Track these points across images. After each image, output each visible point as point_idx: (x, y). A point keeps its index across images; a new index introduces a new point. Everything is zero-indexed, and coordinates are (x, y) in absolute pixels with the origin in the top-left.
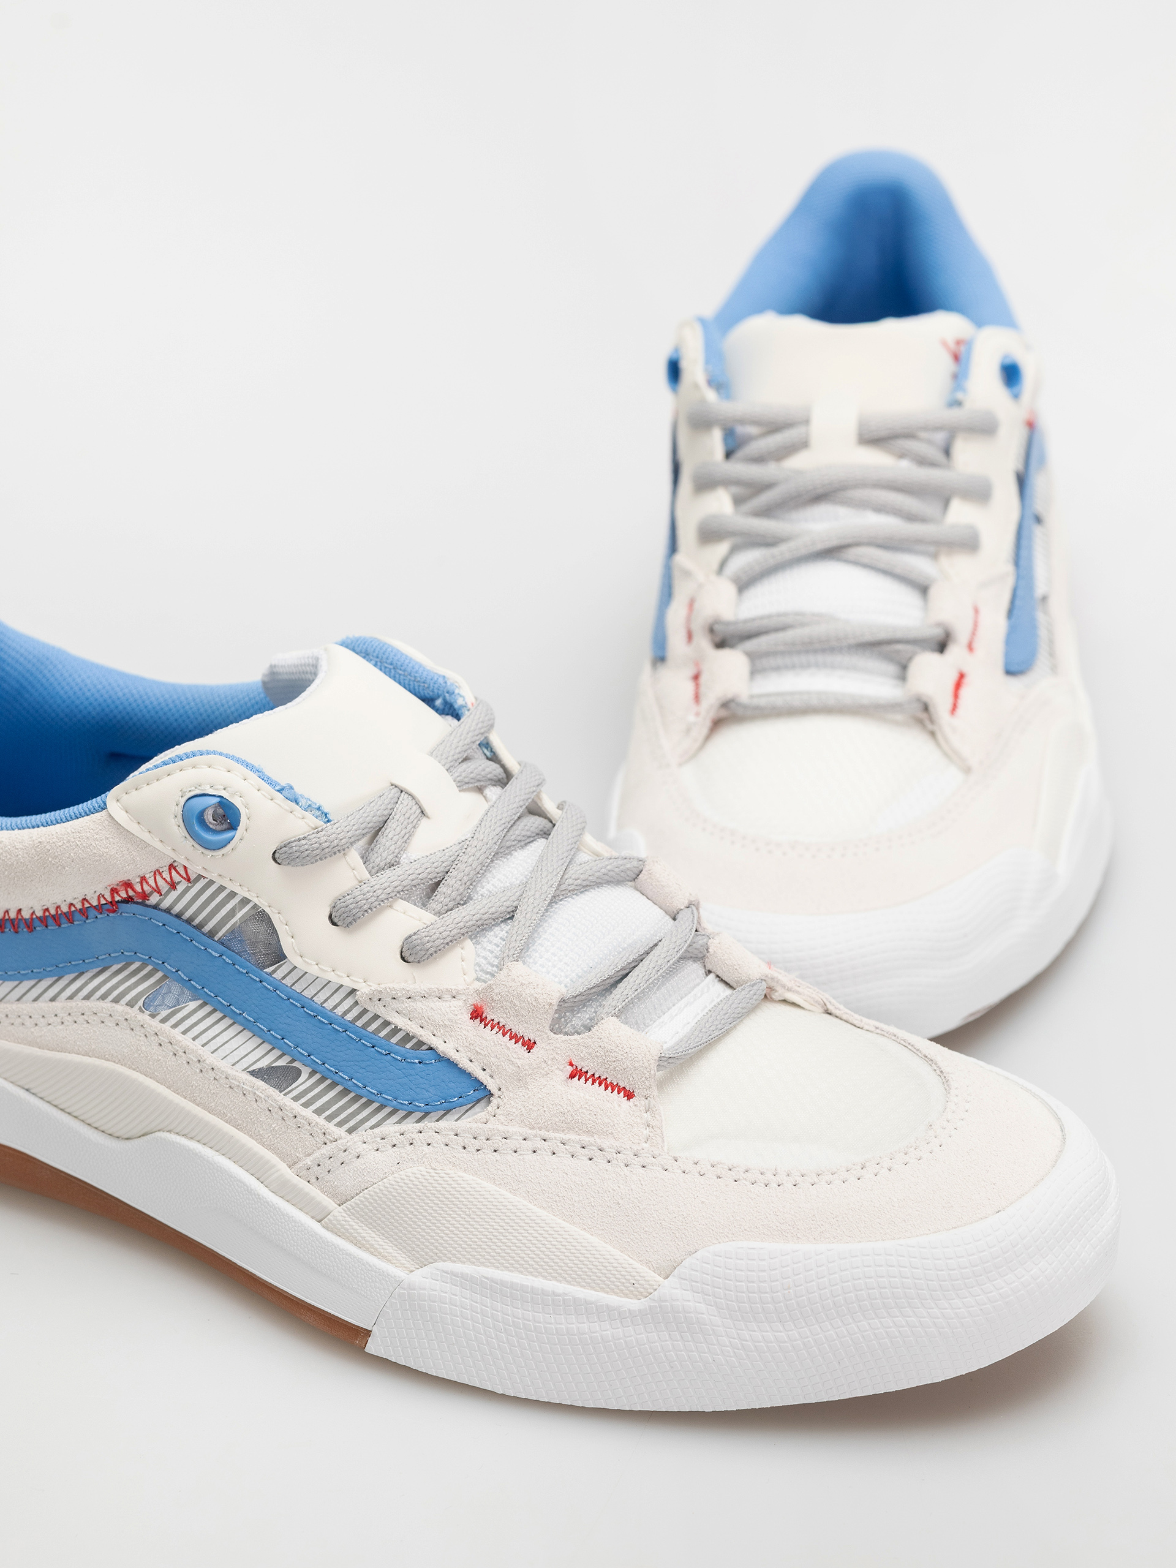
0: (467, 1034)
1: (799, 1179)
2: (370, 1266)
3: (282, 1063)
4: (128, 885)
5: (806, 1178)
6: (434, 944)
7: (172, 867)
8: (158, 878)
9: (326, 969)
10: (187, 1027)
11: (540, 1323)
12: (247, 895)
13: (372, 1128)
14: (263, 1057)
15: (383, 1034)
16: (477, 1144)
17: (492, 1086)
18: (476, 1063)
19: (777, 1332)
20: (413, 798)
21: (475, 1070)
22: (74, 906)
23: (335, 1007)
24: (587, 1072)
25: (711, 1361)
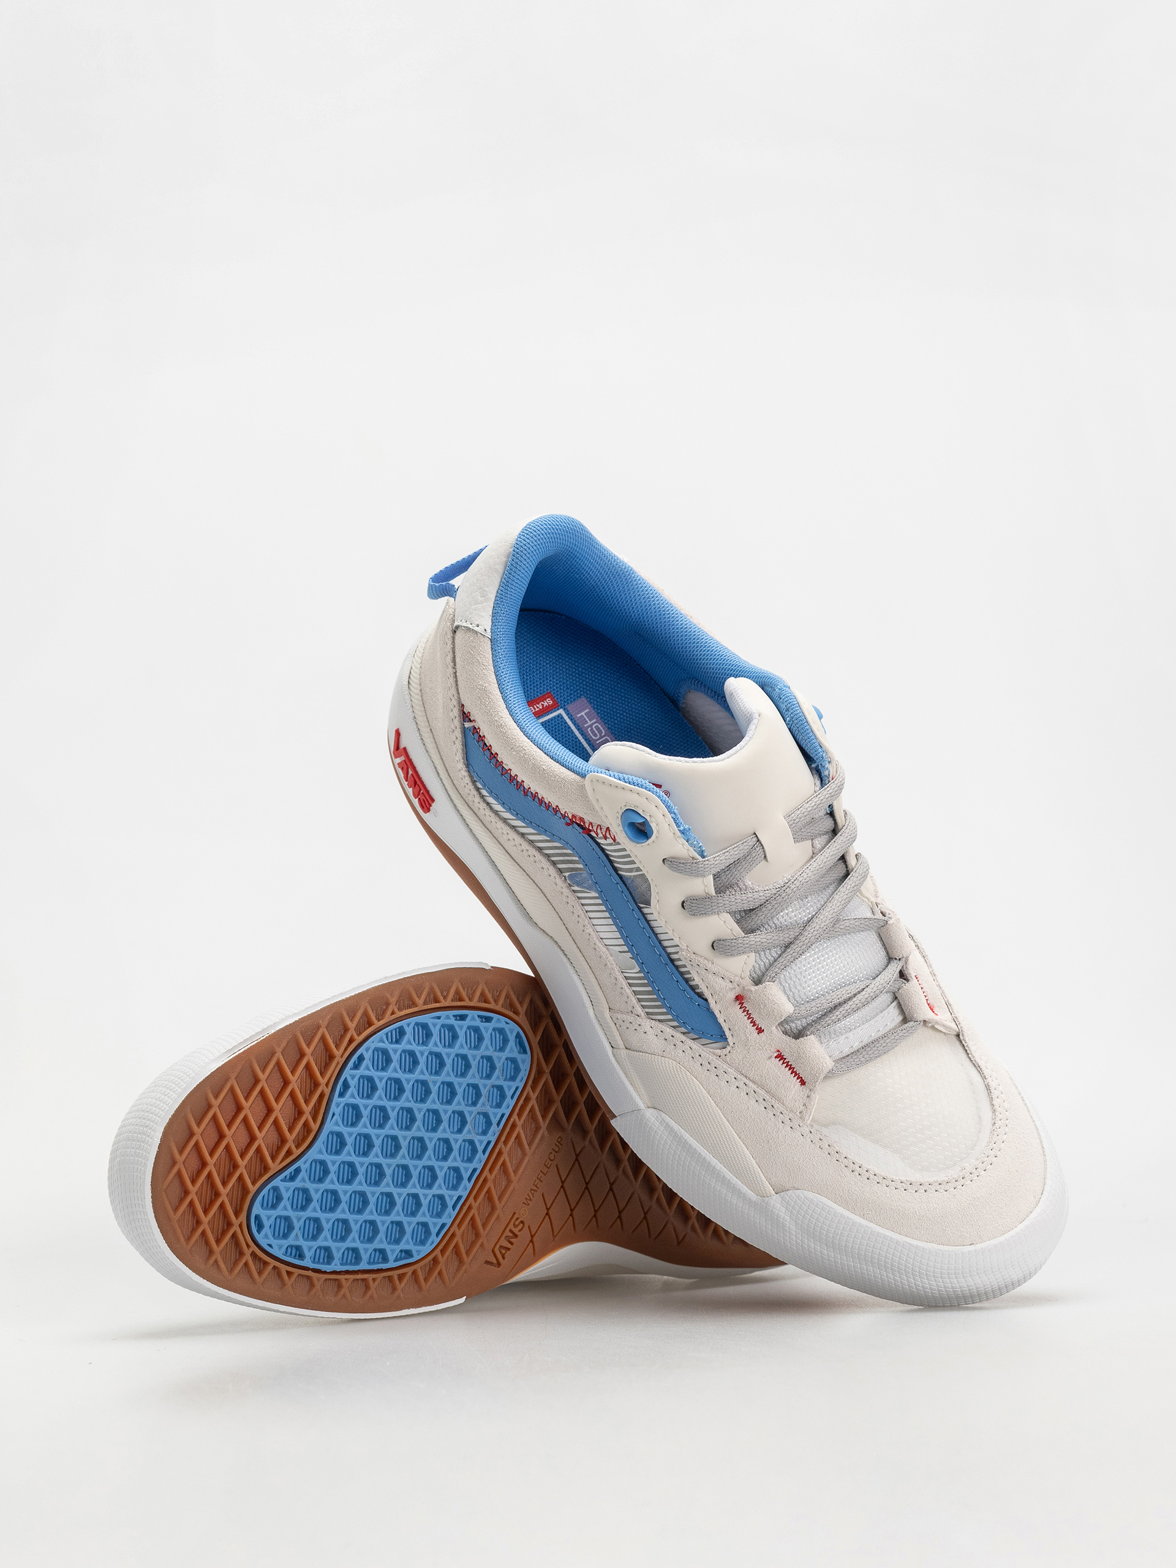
0: (729, 1006)
1: (872, 1177)
2: (628, 1090)
5: (876, 1177)
6: (733, 947)
7: (607, 830)
8: (599, 828)
9: (669, 927)
12: (642, 867)
13: (658, 1021)
15: (686, 976)
16: (709, 1066)
18: (727, 1024)
20: (763, 848)
21: (725, 1027)
22: (551, 804)
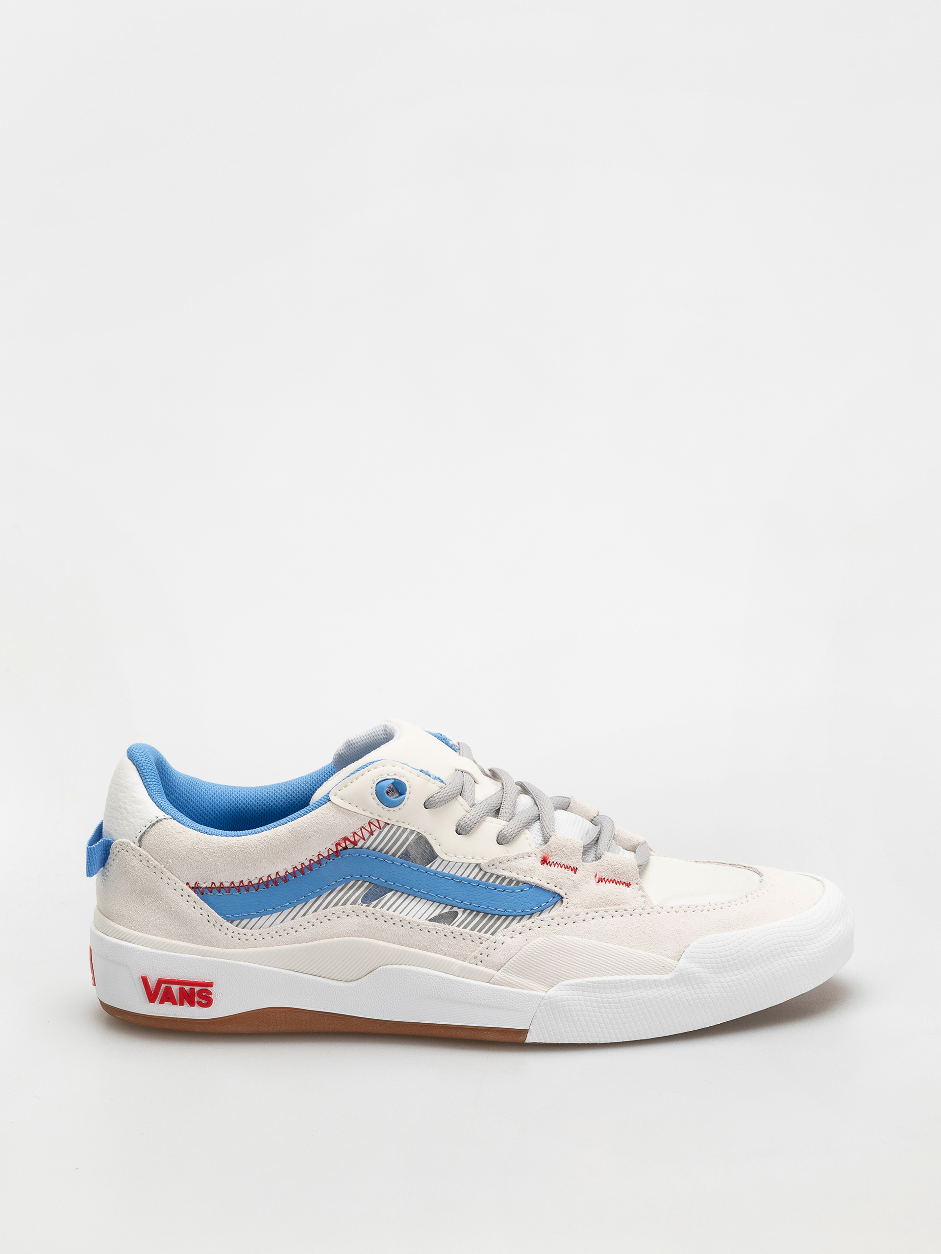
0: (542, 871)
1: (722, 905)
2: (524, 994)
3: (446, 910)
4: (346, 839)
5: (725, 904)
6: (514, 832)
7: (370, 823)
8: (363, 830)
9: (461, 857)
10: (389, 906)
11: (621, 997)
12: (413, 828)
13: (506, 928)
14: (435, 910)
15: (497, 882)
16: (564, 921)
17: (562, 893)
18: (551, 884)
19: (737, 975)
20: (469, 774)
21: (551, 887)
22: (313, 860)
23: (469, 876)
24: (604, 879)
25: (708, 997)
